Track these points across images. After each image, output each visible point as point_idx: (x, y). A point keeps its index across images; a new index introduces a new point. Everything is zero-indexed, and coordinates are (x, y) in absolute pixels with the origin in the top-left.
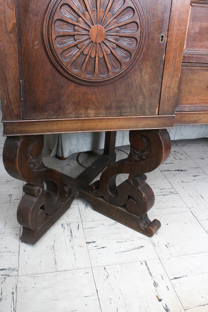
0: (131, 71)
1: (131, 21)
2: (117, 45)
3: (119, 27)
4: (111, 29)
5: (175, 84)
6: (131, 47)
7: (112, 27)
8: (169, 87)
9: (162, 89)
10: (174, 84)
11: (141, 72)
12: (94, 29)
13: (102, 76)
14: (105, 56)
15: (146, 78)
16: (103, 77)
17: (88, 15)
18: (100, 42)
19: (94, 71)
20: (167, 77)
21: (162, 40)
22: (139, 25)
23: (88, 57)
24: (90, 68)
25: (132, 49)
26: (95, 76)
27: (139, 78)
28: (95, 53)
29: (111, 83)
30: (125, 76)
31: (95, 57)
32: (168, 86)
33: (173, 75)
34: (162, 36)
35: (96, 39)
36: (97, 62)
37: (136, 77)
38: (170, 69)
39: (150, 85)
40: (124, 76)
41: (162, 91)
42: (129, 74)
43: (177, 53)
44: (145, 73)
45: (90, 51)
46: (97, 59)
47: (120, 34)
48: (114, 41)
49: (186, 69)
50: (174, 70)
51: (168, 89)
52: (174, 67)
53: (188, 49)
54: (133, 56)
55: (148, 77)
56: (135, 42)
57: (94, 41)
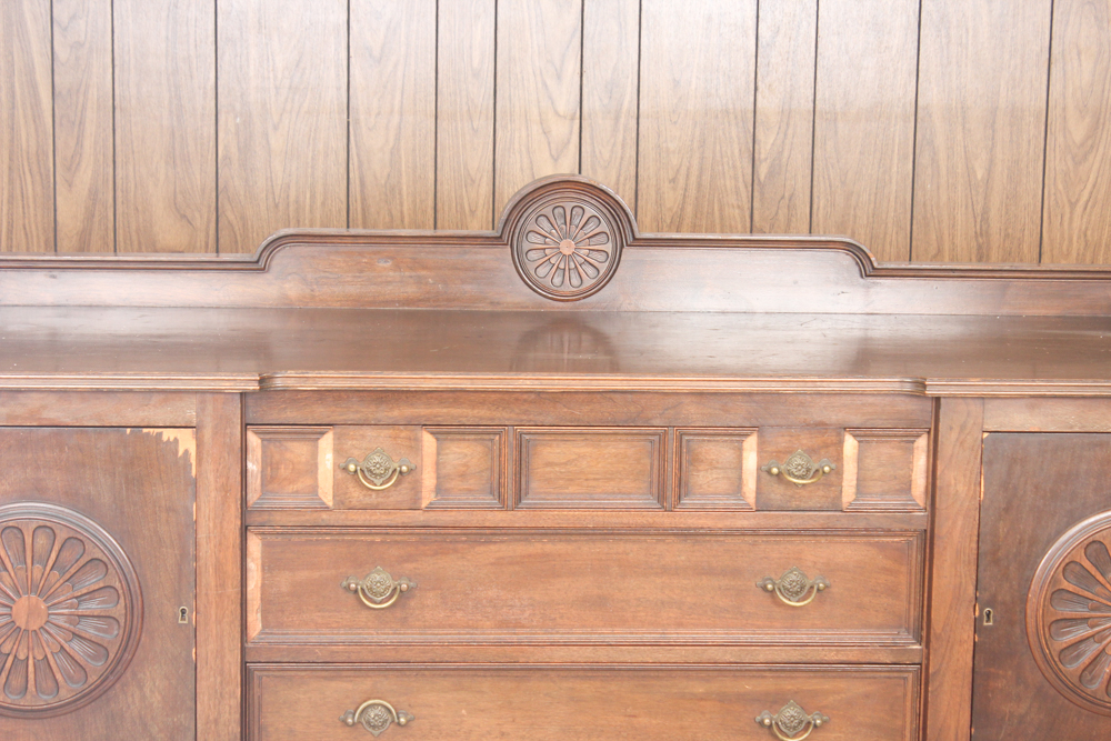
0: (118, 686)
1: (102, 585)
2: (73, 633)
3: (76, 598)
4: (59, 603)
5: (230, 714)
6: (108, 637)
7: (62, 598)
8: (216, 721)
9: (198, 725)
10: (227, 715)
11: (141, 688)
12: (23, 605)
13: (45, 697)
14: (49, 656)
15: (156, 700)
16: (45, 700)
17: (9, 579)
18: (35, 628)
19: (27, 688)
20: (206, 698)
21: (183, 619)
22: (120, 592)
23: (11, 658)
24: (16, 682)
25: (109, 642)
26: (28, 696)
27: (137, 701)
28: (26, 651)
29: (71, 712)
30: (103, 697)
31: (27, 658)
32: (211, 718)
33: (221, 694)
34: (183, 612)
35: (27, 622)
36: (31, 668)
37: (130, 700)
38: (212, 679)
39: (167, 715)
40: (101, 695)
41: (198, 730)
42: (111, 693)
43: (226, 645)
44: (152, 691)
45: (15, 647)
46: (31, 662)
47: (80, 612)
48: (67, 625)
49: (268, 676)
50: (222, 682)
51: (213, 727)
52: (222, 675)
53: (267, 631)
54: (112, 656)
55: (159, 698)
56: (116, 627)
57: (23, 628)
